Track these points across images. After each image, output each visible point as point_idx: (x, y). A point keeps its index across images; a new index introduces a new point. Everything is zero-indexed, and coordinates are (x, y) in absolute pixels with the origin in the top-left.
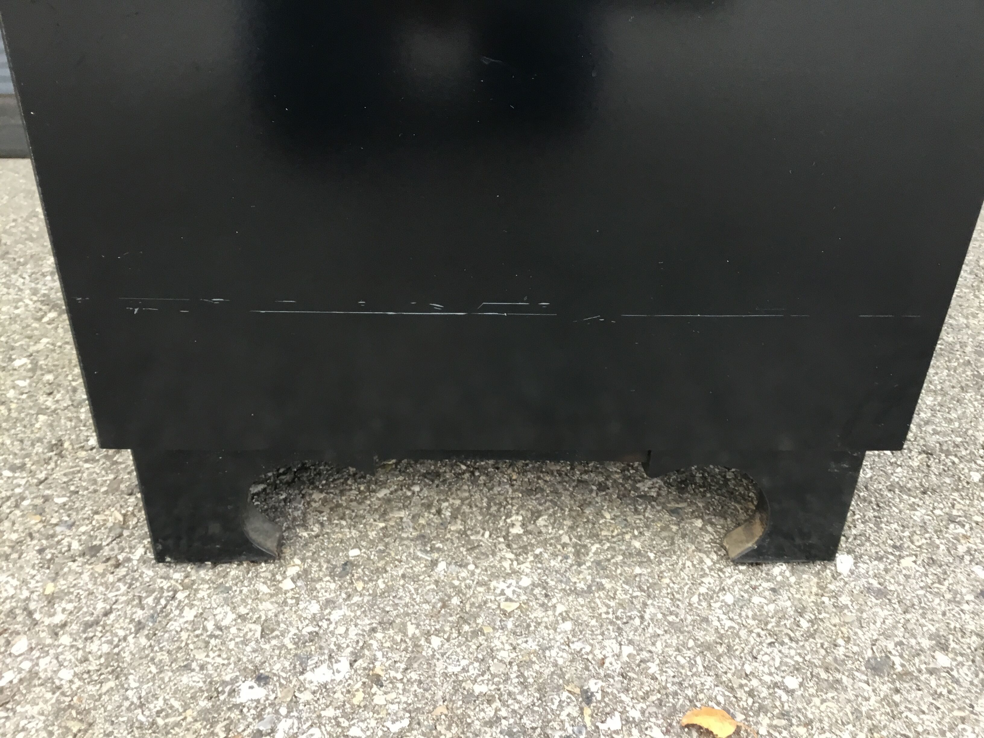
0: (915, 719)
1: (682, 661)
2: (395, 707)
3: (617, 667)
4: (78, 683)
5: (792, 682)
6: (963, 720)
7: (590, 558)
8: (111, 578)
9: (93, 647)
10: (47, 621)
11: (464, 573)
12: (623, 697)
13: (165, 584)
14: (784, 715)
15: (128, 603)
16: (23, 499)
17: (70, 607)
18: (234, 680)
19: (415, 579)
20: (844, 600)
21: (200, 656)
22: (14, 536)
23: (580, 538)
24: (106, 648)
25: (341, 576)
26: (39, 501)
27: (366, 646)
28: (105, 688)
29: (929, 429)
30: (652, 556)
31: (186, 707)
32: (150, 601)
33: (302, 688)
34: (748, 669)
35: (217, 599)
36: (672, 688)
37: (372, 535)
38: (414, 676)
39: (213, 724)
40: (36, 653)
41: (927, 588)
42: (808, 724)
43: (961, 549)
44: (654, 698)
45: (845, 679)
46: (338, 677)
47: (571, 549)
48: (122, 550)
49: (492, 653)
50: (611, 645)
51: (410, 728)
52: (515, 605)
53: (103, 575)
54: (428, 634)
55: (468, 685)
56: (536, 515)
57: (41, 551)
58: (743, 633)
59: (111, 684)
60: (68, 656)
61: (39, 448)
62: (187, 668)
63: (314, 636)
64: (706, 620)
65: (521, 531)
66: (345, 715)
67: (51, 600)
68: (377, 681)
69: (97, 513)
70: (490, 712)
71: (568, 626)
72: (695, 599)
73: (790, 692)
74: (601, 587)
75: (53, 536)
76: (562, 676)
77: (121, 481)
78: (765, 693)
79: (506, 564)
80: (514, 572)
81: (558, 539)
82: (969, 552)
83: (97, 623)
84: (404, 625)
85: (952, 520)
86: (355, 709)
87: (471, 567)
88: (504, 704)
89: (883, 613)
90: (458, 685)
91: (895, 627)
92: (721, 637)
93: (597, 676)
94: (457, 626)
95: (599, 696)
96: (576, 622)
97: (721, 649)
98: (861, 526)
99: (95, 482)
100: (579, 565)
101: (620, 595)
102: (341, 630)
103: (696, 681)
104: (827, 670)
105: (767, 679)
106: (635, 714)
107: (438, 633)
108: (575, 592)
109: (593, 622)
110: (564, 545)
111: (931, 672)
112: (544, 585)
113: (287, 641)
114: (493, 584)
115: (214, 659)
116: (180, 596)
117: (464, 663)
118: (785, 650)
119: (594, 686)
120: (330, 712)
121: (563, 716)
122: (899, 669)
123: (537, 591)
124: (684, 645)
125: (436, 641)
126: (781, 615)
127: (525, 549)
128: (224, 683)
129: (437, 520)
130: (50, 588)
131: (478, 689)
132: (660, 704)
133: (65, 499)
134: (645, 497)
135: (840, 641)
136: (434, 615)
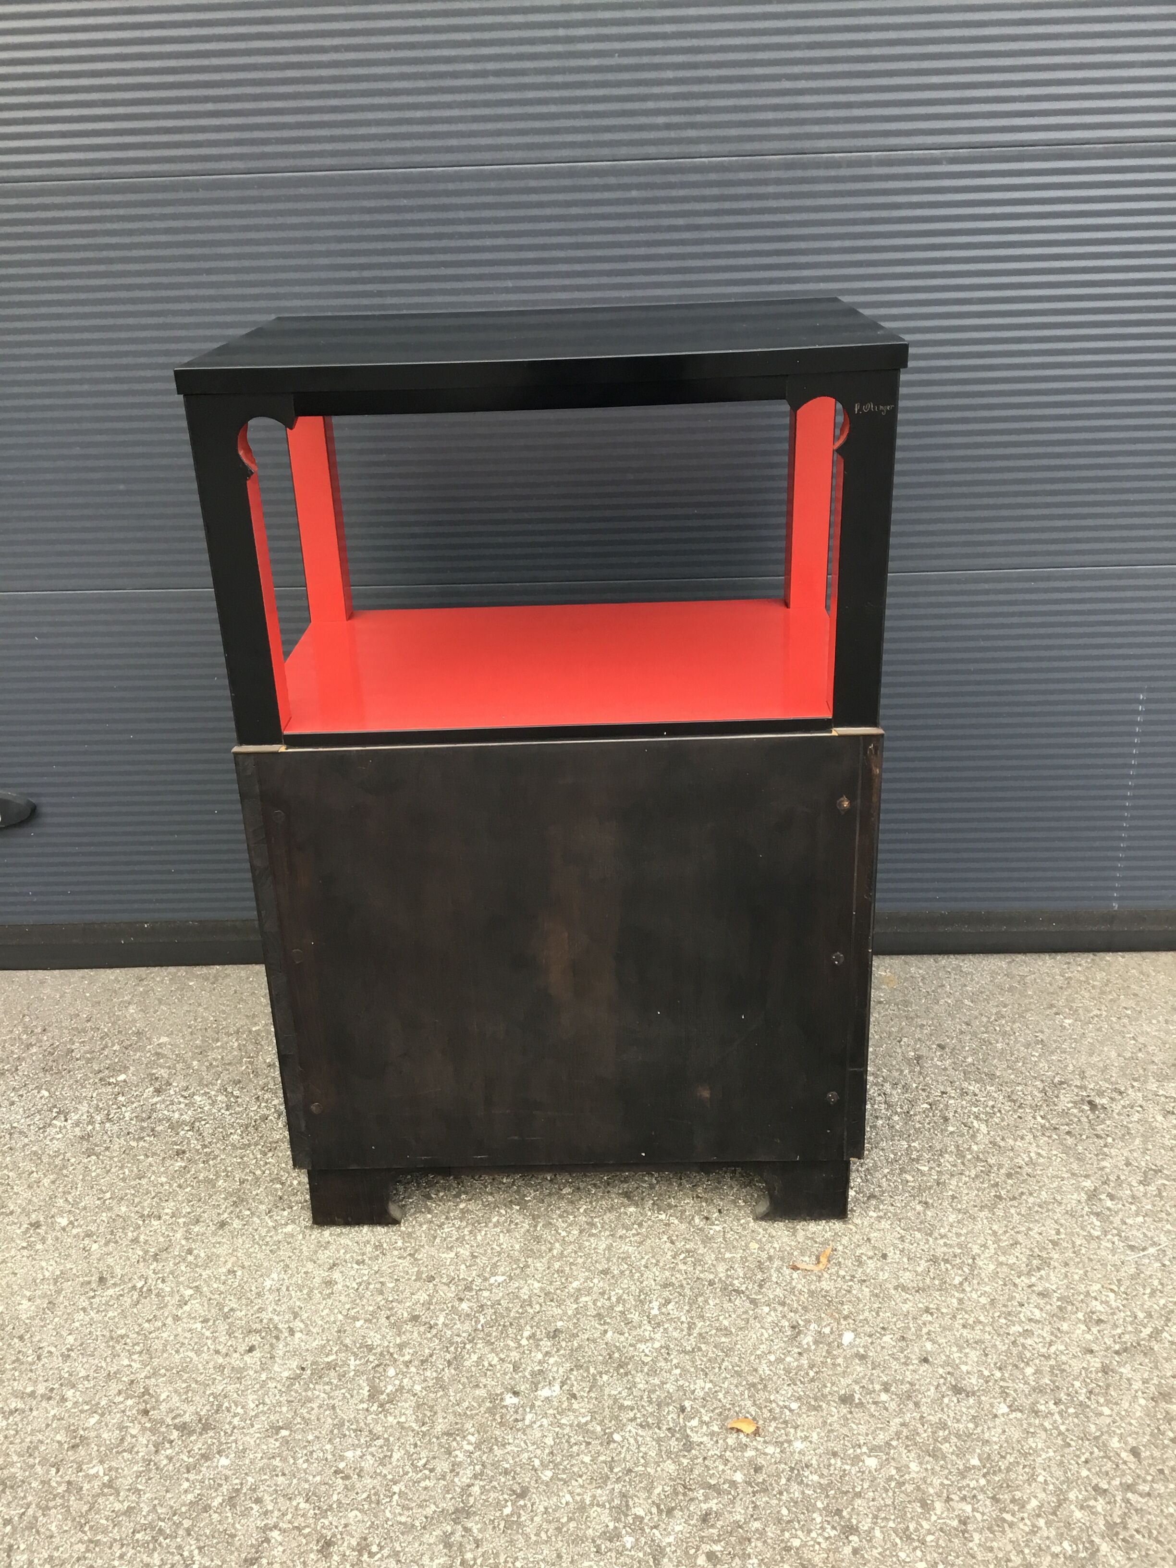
0: (854, 1427)
1: (737, 1392)
2: (583, 1410)
3: (701, 1394)
4: (424, 1393)
5: (794, 1406)
6: (881, 1429)
7: (696, 1332)
8: (429, 1335)
9: (428, 1373)
10: (402, 1359)
11: (622, 1339)
12: (702, 1410)
13: (459, 1340)
14: (785, 1422)
15: (441, 1349)
16: (369, 1284)
17: (411, 1351)
18: (502, 1394)
19: (594, 1341)
20: (840, 1361)
21: (483, 1380)
22: (371, 1308)
23: (692, 1318)
24: (435, 1374)
25: (554, 1337)
26: (378, 1286)
27: (568, 1378)
28: (439, 1395)
29: (941, 1242)
30: (733, 1330)
31: (480, 1406)
32: (452, 1349)
33: (536, 1398)
34: (772, 1398)
35: (487, 1349)
36: (728, 1406)
37: (570, 1313)
38: (593, 1395)
39: (495, 1415)
40: (400, 1376)
41: (892, 1355)
42: (796, 1428)
43: (925, 1330)
44: (717, 1411)
45: (824, 1405)
46: (554, 1394)
47: (686, 1325)
48: (431, 1317)
49: (635, 1384)
50: (700, 1383)
51: (591, 1421)
52: (649, 1359)
53: (424, 1333)
54: (601, 1373)
55: (621, 1401)
56: (668, 1302)
57: (388, 1318)
58: (775, 1379)
59: (441, 1393)
60: (417, 1378)
61: (369, 1249)
62: (477, 1386)
63: (541, 1372)
64: (756, 1370)
65: (657, 1312)
66: (558, 1413)
67: (401, 1347)
68: (574, 1396)
69: (412, 1294)
70: (631, 1414)
71: (678, 1371)
72: (753, 1357)
73: (791, 1410)
74: (700, 1349)
75: (392, 1308)
76: (671, 1398)
77: (422, 1272)
78: (778, 1410)
79: (647, 1334)
80: (651, 1339)
81: (679, 1319)
82: (928, 1333)
83: (427, 1360)
84: (588, 1367)
85: (927, 1310)
86: (563, 1411)
87: (626, 1335)
88: (639, 1411)
89: (859, 1369)
90: (615, 1400)
91: (863, 1378)
92: (762, 1380)
93: (689, 1399)
94: (617, 1369)
95: (689, 1409)
96: (683, 1369)
97: (760, 1387)
98: (867, 1314)
99: (407, 1273)
100: (689, 1335)
101: (710, 1354)
102: (555, 1369)
103: (742, 1403)
104: (816, 1400)
105: (781, 1403)
106: (706, 1418)
107: (607, 1372)
108: (685, 1352)
109: (692, 1370)
110: (682, 1323)
111: (875, 1403)
112: (667, 1348)
113: (527, 1374)
114: (638, 1346)
115: (490, 1382)
116: (468, 1346)
117: (620, 1389)
118: (795, 1388)
119: (687, 1404)
120: (551, 1411)
121: (669, 1418)
122: (857, 1401)
123: (663, 1351)
124: (740, 1384)
125: (605, 1378)
126: (799, 1368)
127: (658, 1325)
128: (497, 1395)
129: (607, 1303)
130: (398, 1341)
131: (626, 1403)
132: (720, 1414)
133: (393, 1285)
134: (738, 1292)
135: (829, 1385)
136: (605, 1363)
